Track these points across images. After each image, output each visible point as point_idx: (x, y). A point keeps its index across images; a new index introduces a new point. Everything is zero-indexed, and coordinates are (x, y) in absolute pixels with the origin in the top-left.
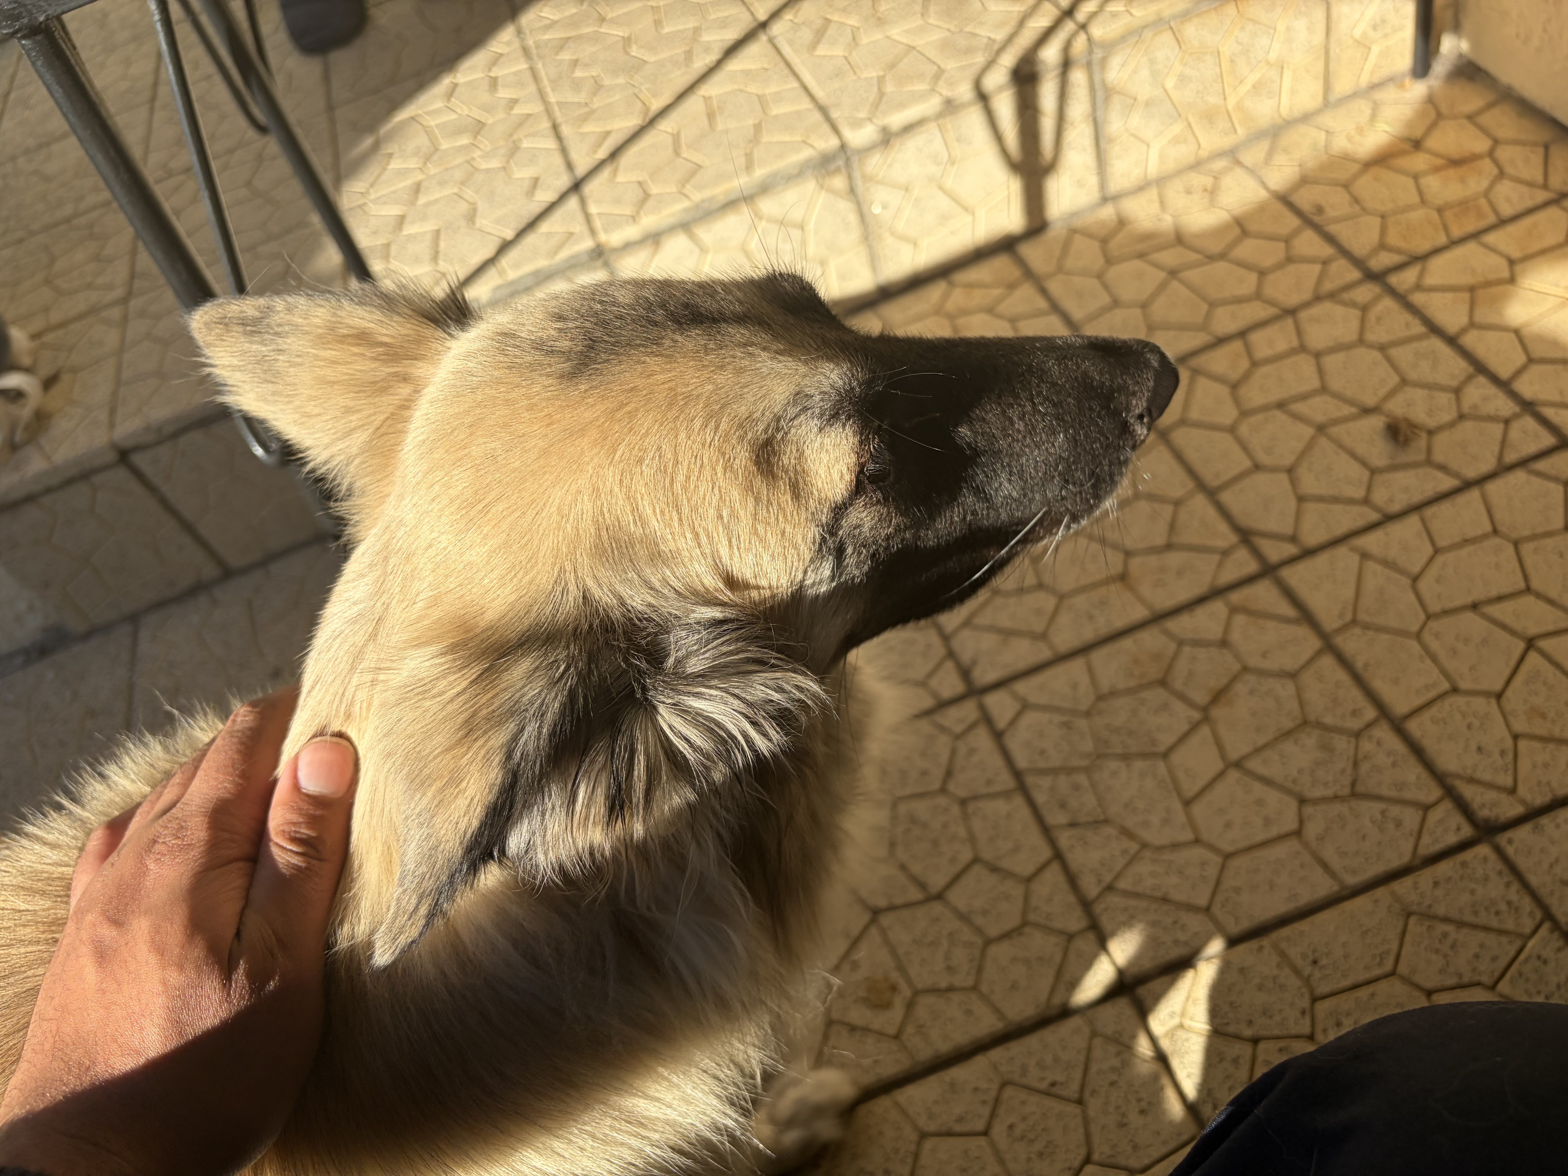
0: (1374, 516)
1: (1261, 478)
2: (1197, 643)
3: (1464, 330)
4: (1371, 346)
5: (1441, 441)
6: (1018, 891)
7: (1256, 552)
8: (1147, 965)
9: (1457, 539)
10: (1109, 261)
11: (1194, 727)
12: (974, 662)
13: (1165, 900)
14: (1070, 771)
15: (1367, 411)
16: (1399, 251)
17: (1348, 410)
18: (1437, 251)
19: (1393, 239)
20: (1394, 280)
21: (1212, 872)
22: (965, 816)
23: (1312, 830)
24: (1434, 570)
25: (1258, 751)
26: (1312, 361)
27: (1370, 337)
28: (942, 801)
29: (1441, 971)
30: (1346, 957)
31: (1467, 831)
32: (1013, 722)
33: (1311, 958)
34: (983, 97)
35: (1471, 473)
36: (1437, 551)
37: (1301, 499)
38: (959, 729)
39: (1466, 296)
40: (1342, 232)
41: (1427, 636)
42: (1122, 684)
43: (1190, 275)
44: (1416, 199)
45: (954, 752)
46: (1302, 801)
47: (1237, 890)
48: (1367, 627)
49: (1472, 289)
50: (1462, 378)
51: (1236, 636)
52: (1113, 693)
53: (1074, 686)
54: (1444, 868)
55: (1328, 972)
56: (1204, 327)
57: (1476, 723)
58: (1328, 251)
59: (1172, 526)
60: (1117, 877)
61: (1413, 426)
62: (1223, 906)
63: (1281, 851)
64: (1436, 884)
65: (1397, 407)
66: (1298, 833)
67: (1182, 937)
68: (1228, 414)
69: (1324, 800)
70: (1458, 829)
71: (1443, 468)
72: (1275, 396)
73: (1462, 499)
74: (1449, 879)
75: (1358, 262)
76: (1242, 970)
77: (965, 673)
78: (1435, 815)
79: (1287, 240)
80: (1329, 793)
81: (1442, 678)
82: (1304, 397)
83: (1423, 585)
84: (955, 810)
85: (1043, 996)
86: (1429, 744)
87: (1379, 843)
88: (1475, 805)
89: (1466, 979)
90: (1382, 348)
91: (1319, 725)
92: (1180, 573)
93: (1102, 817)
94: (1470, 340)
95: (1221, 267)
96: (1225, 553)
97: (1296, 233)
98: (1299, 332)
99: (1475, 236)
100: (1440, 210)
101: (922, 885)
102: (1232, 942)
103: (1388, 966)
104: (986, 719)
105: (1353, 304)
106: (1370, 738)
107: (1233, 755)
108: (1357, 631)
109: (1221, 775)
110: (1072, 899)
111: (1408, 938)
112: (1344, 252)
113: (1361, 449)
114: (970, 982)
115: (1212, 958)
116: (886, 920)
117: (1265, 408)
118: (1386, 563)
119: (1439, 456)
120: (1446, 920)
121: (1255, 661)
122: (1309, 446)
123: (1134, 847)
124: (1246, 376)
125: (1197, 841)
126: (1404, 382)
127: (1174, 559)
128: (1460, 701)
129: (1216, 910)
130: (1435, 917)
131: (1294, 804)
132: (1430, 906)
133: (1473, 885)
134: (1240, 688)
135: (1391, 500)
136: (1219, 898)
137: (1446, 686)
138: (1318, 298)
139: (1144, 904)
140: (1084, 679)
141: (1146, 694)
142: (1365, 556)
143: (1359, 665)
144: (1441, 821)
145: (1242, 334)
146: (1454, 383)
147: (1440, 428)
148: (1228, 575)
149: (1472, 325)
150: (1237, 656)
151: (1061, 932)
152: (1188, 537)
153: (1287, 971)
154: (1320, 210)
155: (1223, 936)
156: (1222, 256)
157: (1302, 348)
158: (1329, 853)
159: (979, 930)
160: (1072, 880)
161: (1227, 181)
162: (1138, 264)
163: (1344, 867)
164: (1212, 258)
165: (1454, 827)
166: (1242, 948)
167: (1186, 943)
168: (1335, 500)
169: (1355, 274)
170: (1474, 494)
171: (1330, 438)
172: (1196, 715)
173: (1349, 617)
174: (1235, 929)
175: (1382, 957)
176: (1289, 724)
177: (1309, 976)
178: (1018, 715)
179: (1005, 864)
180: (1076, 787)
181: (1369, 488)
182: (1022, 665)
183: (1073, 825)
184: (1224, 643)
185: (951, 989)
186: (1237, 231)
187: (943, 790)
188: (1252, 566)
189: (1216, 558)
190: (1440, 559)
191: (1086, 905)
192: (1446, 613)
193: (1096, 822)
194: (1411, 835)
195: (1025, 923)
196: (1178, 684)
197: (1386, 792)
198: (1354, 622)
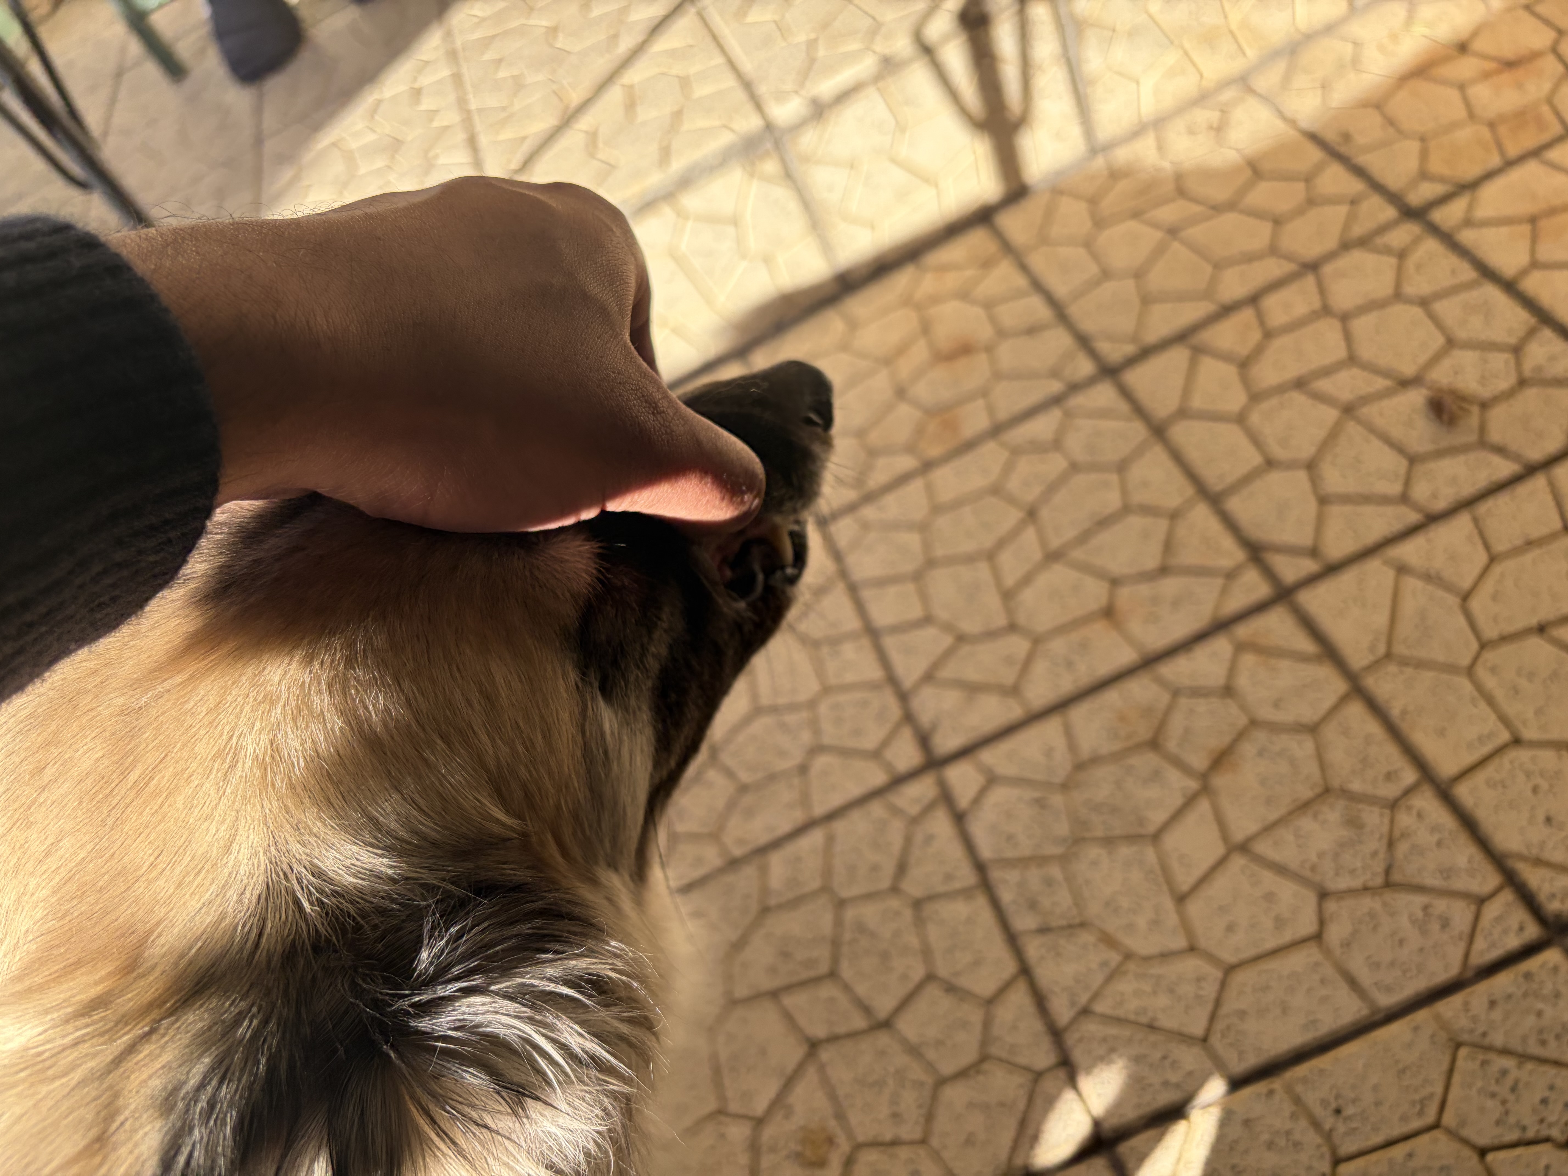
0: (1413, 517)
1: (1275, 477)
2: (1197, 692)
3: (1524, 272)
4: (1410, 301)
5: (1498, 416)
6: (976, 1017)
7: (1269, 573)
8: (1130, 1114)
9: (1518, 542)
10: (1099, 223)
11: (1190, 801)
12: (934, 727)
13: (1151, 1027)
14: (1040, 860)
15: (1404, 383)
16: (1442, 179)
17: (1381, 383)
18: (1489, 175)
19: (1436, 166)
20: (1439, 216)
21: (1210, 990)
22: (920, 922)
23: (1335, 933)
24: (1489, 586)
25: (1268, 829)
26: (1336, 324)
27: (1409, 289)
28: (894, 903)
29: (1498, 1123)
30: (1378, 1104)
31: (1533, 931)
32: (977, 801)
33: (1334, 1105)
34: (927, 51)
35: (1536, 454)
36: (1493, 559)
37: (1323, 500)
38: (914, 810)
39: (1526, 229)
40: (1372, 161)
41: (1481, 672)
42: (1106, 748)
43: (1195, 233)
44: (1462, 113)
45: (908, 840)
46: (1323, 895)
47: (1242, 1014)
48: (1404, 662)
49: (1533, 220)
50: (1521, 333)
51: (1243, 682)
52: (1096, 760)
53: (1049, 752)
54: (1503, 981)
55: (1354, 1125)
56: (1207, 294)
57: (1544, 785)
58: (1356, 186)
59: (1168, 546)
60: (1096, 996)
61: (1461, 398)
62: (1223, 1036)
63: (1298, 960)
64: (1492, 1004)
65: (1441, 375)
66: (1318, 937)
67: (1174, 1078)
68: (1236, 400)
69: (1351, 892)
70: (1521, 929)
71: (1501, 450)
72: (1292, 371)
73: (1523, 490)
74: (1509, 997)
75: (1394, 198)
76: (1247, 1123)
77: (924, 740)
78: (1492, 910)
79: (1309, 179)
80: (1357, 883)
81: (1501, 726)
82: (1327, 372)
83: (1476, 604)
84: (908, 914)
85: (1003, 1156)
86: (1485, 816)
87: (1421, 950)
88: (1542, 897)
89: (1530, 1134)
90: (1424, 303)
91: (1346, 794)
92: (1176, 603)
93: (1077, 921)
94: (1532, 284)
95: (1231, 218)
96: (1231, 575)
97: (1318, 169)
98: (1322, 290)
99: (1536, 153)
100: (1492, 125)
101: (866, 1010)
102: (1236, 1084)
103: (1430, 1117)
104: (946, 797)
105: (1387, 251)
106: (1409, 808)
107: (1239, 836)
108: (1392, 668)
109: (1221, 863)
110: (1038, 1026)
111: (1456, 1078)
112: (1378, 187)
113: (1397, 432)
114: (917, 1135)
115: (1209, 1105)
116: (826, 1055)
117: (1281, 389)
118: (1431, 578)
119: (1495, 436)
120: (1505, 1052)
121: (1266, 713)
122: (1333, 435)
123: (1115, 958)
124: (1258, 351)
125: (1192, 949)
126: (1451, 343)
127: (1170, 586)
128: (1522, 755)
129: (1216, 1040)
130: (1489, 1048)
131: (1311, 898)
132: (1484, 1034)
133: (1540, 1005)
134: (1248, 749)
135: (1434, 496)
136: (1219, 1026)
137: (1505, 736)
138: (1346, 246)
139: (1126, 1032)
140: (1060, 743)
141: (1136, 761)
142: (1402, 569)
143: (1395, 712)
144: (1498, 919)
145: (1254, 300)
146: (1513, 340)
147: (1496, 399)
148: (1236, 602)
149: (1535, 264)
150: (1243, 708)
151: (1027, 1069)
152: (1187, 557)
153: (1303, 1123)
154: (1347, 137)
155: (1222, 1076)
156: (1231, 206)
157: (1326, 310)
158: (1357, 965)
159: (930, 1066)
160: (1040, 1001)
161: (1239, 114)
162: (1132, 225)
163: (1376, 984)
164: (1217, 209)
165: (1515, 926)
166: (1247, 1092)
167: (1177, 1086)
168: (1366, 499)
169: (1390, 212)
170: (1539, 482)
171: (1359, 422)
172: (1193, 785)
173: (1382, 649)
174: (1239, 1067)
175: (1423, 1103)
176: (1306, 793)
177: (1331, 1130)
178: (983, 792)
179: (964, 982)
180: (1049, 882)
181: (1408, 482)
182: (989, 726)
183: (1044, 930)
184: (1228, 691)
185: (895, 1143)
186: (1248, 173)
187: (895, 889)
188: (1262, 590)
189: (1219, 582)
190: (1497, 570)
191: (1056, 1034)
192: (1505, 639)
193: (1070, 926)
194: (1461, 939)
195: (984, 1058)
196: (1172, 745)
197: (1431, 880)
198: (1389, 656)
